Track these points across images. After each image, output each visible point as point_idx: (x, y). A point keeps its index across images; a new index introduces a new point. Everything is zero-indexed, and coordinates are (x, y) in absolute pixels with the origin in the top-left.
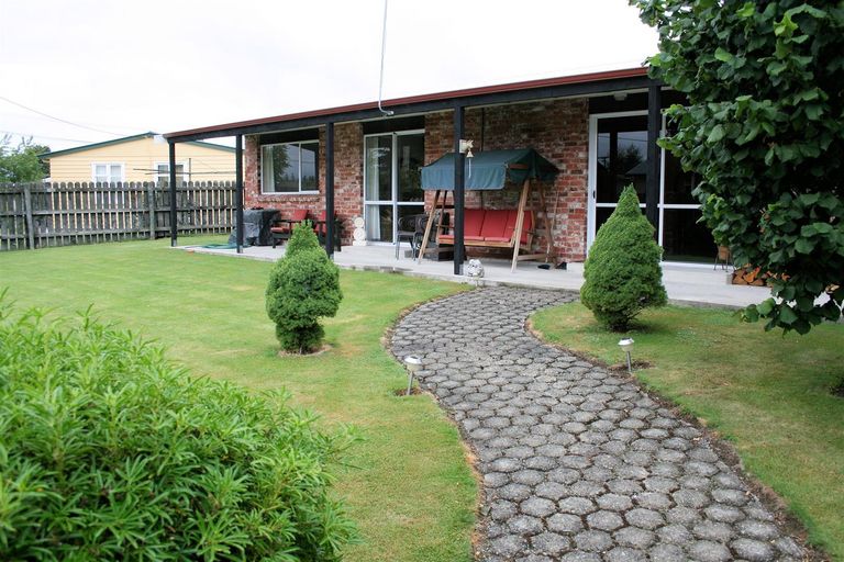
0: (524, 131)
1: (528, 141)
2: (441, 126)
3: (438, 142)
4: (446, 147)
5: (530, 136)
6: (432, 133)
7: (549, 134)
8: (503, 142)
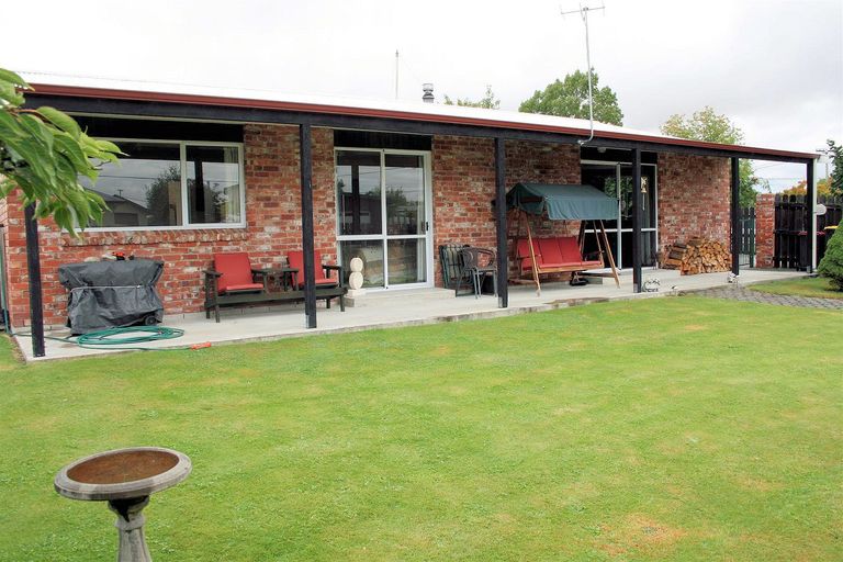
0: (537, 167)
1: (540, 177)
2: (454, 151)
3: (451, 168)
4: (461, 174)
5: (541, 172)
6: (444, 157)
7: (556, 172)
8: (519, 175)
